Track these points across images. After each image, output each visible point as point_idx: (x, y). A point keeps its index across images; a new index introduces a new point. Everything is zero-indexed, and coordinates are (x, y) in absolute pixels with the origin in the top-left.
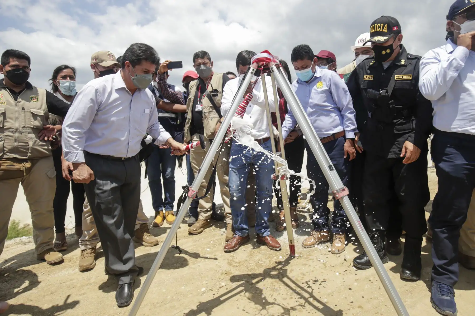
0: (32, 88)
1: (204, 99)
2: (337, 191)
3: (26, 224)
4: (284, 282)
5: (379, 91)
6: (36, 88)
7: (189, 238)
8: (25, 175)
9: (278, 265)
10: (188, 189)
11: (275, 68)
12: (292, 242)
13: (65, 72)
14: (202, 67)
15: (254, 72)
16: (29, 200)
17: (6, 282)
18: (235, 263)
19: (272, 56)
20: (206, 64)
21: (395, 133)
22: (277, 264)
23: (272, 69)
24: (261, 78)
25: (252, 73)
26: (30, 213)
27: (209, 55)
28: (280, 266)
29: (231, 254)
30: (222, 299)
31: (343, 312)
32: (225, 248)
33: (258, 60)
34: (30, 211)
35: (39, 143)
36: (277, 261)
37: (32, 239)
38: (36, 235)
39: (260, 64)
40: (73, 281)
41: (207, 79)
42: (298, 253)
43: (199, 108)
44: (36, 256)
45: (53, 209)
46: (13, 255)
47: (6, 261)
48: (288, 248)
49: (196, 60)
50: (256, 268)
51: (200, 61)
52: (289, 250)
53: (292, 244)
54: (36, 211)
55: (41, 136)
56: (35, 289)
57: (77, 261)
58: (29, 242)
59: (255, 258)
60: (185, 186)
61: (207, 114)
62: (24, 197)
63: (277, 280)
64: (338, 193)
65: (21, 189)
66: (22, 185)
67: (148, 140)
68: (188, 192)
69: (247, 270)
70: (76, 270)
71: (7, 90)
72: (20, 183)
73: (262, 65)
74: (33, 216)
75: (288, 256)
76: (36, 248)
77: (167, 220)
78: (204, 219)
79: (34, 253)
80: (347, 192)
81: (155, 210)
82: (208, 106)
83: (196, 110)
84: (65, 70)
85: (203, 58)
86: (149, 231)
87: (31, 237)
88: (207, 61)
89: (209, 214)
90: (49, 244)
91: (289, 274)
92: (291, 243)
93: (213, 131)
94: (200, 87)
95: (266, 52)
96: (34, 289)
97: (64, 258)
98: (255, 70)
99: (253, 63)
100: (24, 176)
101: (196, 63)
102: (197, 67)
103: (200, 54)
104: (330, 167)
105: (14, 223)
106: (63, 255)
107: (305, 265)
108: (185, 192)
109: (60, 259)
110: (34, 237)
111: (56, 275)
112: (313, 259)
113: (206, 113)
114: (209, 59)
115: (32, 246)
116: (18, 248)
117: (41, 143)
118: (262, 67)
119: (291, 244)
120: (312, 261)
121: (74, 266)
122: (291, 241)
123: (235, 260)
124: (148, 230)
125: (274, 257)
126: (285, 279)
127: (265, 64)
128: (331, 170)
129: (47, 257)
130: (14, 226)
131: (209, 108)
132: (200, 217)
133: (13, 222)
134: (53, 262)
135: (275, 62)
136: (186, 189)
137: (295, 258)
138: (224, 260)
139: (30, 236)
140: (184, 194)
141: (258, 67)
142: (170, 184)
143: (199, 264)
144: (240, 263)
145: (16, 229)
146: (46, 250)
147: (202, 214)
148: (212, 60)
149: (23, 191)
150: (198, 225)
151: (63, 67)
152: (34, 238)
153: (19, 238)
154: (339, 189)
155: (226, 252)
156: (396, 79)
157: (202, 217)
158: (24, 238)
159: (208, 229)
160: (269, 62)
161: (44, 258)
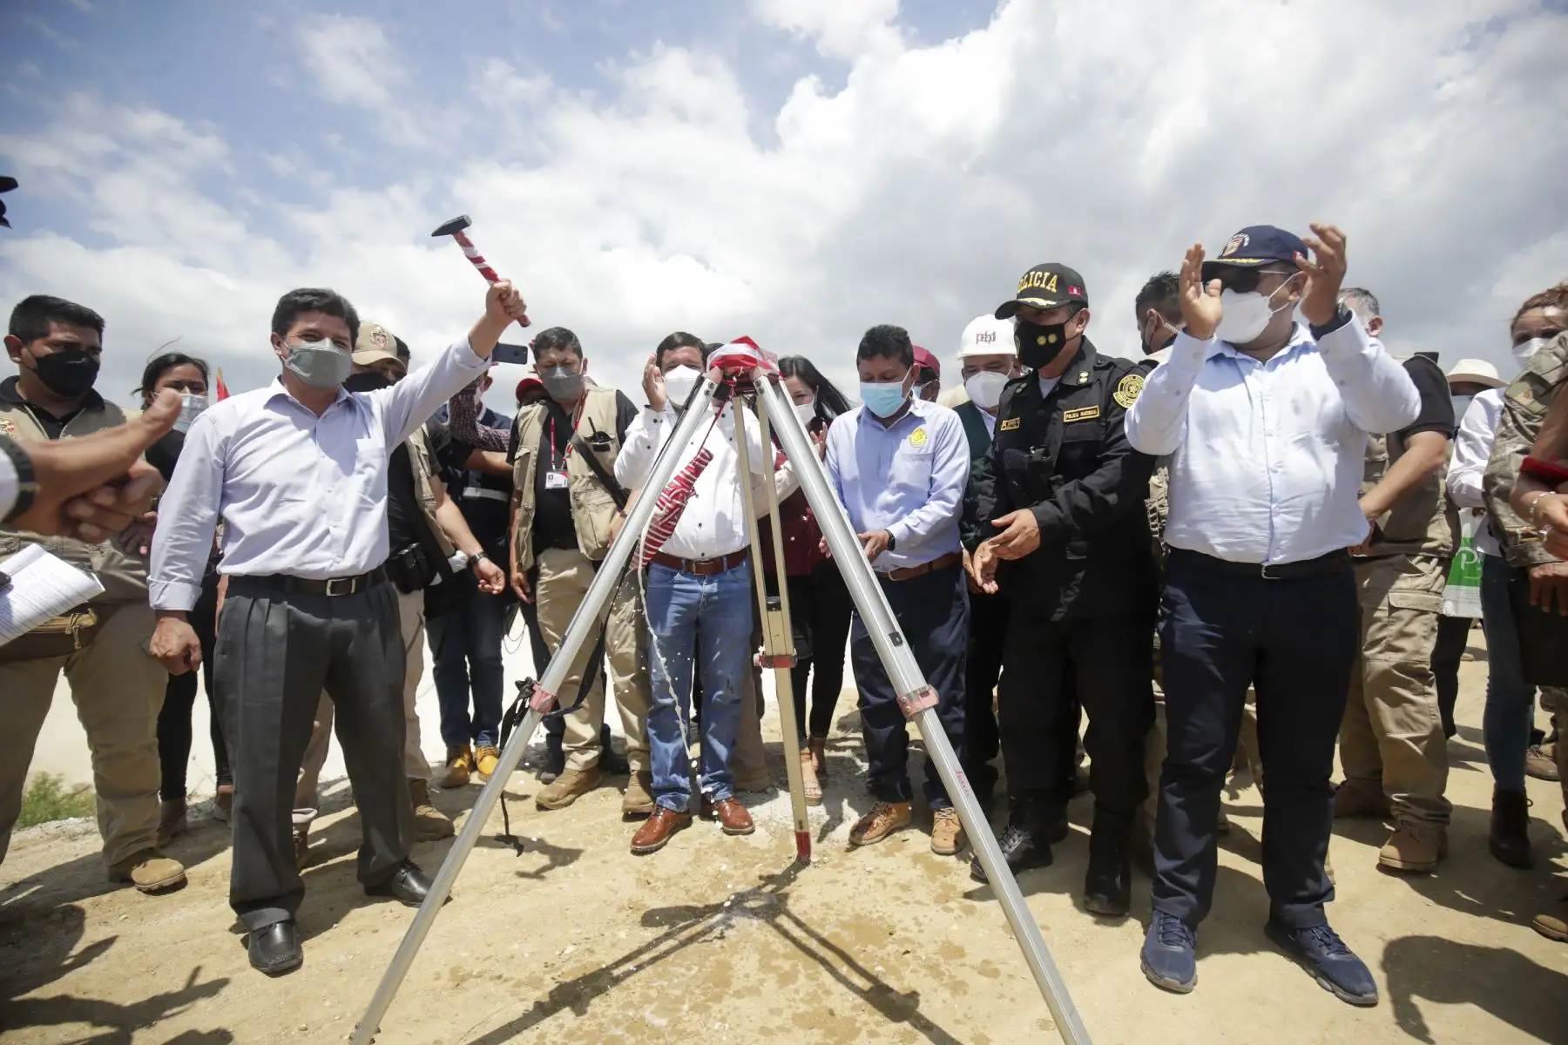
0: (104, 408)
1: (569, 457)
2: (908, 695)
3: (81, 784)
4: (778, 927)
5: (1030, 453)
6: (113, 406)
7: (538, 817)
8: (77, 647)
9: (765, 885)
10: (531, 688)
11: (765, 383)
12: (804, 825)
13: (179, 371)
14: (560, 373)
15: (713, 391)
16: (84, 716)
17: (13, 943)
18: (656, 881)
19: (761, 353)
20: (569, 364)
21: (1069, 558)
22: (762, 882)
23: (759, 384)
24: (732, 408)
25: (707, 393)
26: (90, 753)
27: (577, 340)
28: (769, 888)
29: (648, 858)
30: (616, 972)
31: (921, 998)
32: (634, 842)
33: (725, 362)
34: (90, 747)
35: (121, 560)
36: (765, 874)
37: (93, 824)
38: (108, 812)
39: (731, 370)
40: (212, 936)
41: (573, 404)
42: (818, 854)
43: (555, 480)
44: (105, 870)
45: (157, 740)
46: (38, 870)
47: (15, 887)
48: (793, 841)
49: (543, 352)
50: (709, 891)
51: (553, 356)
52: (795, 845)
53: (804, 830)
54: (106, 746)
55: (129, 540)
56: (99, 962)
57: (223, 883)
58: (85, 834)
59: (709, 868)
60: (523, 680)
61: (582, 498)
62: (73, 709)
63: (762, 922)
64: (911, 699)
65: (63, 688)
66: (66, 674)
67: (459, 562)
68: (530, 696)
69: (686, 897)
70: (223, 905)
71: (27, 412)
72: (62, 669)
73: (736, 373)
74: (98, 761)
75: (793, 860)
76: (105, 849)
77: (481, 772)
78: (579, 769)
79: (98, 864)
80: (933, 698)
81: (448, 745)
82: (584, 477)
83: (549, 485)
84: (179, 368)
85: (561, 347)
86: (430, 799)
87: (92, 818)
88: (573, 357)
89: (592, 754)
90: (143, 836)
91: (793, 906)
92: (801, 828)
93: (603, 539)
94: (553, 423)
95: (745, 340)
96: (96, 959)
97: (187, 876)
98: (716, 386)
99: (711, 368)
100: (74, 651)
101: (544, 361)
102: (545, 370)
103: (554, 337)
104: (894, 636)
105: (45, 781)
106: (186, 867)
107: (834, 882)
108: (524, 696)
109: (177, 879)
110: (100, 818)
111: (163, 922)
112: (854, 868)
113: (579, 493)
114: (579, 352)
115: (94, 844)
116: (53, 850)
117: (126, 561)
118: (735, 379)
119: (799, 831)
120: (851, 872)
121: (214, 895)
122: (800, 822)
123: (655, 873)
124: (427, 797)
125: (757, 863)
126: (783, 920)
127: (741, 372)
128: (897, 643)
129: (137, 874)
130: (45, 789)
131: (585, 480)
132: (569, 765)
133: (40, 780)
134: (155, 887)
135: (767, 366)
136: (526, 687)
137: (811, 866)
138: (627, 872)
139: (88, 816)
140: (520, 702)
141: (724, 377)
142: (490, 674)
143: (561, 885)
144: (668, 879)
145: (50, 798)
146: (135, 854)
147: (576, 755)
148: (585, 355)
149: (69, 691)
150: (563, 785)
151: (173, 359)
152: (99, 822)
153: (54, 823)
154: (915, 692)
155: (635, 852)
156: (1065, 421)
157: (577, 762)
158: (73, 823)
159: (590, 794)
160: (753, 368)
161: (130, 876)
